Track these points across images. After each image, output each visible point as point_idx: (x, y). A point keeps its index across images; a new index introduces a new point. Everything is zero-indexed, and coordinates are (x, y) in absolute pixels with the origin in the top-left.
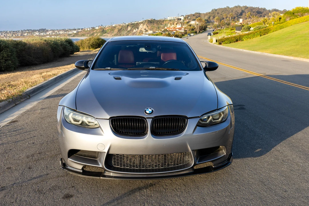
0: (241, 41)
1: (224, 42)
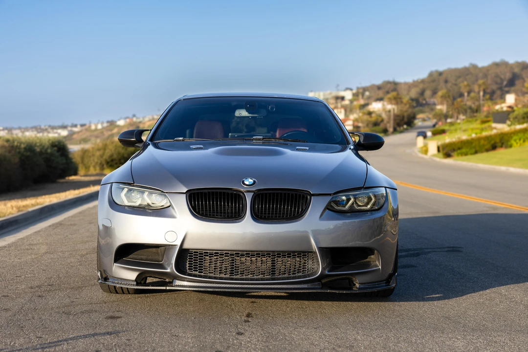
0: (506, 147)
1: (459, 151)
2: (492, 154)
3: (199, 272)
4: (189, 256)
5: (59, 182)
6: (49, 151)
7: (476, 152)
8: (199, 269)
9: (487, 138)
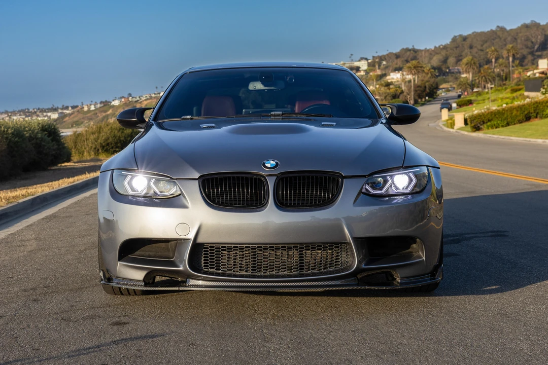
0: (541, 118)
1: (489, 123)
2: (526, 125)
3: (216, 269)
4: (204, 251)
5: (51, 170)
6: (39, 135)
7: (508, 124)
8: (216, 266)
9: (520, 108)
